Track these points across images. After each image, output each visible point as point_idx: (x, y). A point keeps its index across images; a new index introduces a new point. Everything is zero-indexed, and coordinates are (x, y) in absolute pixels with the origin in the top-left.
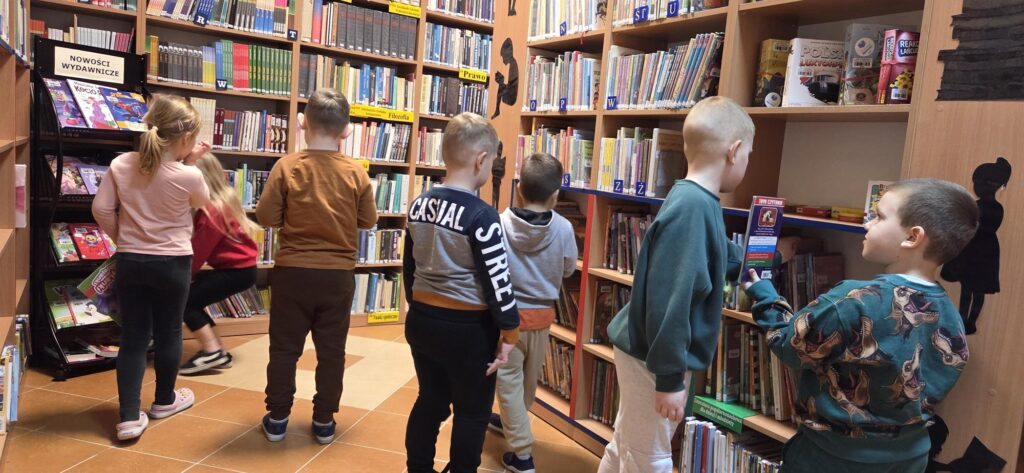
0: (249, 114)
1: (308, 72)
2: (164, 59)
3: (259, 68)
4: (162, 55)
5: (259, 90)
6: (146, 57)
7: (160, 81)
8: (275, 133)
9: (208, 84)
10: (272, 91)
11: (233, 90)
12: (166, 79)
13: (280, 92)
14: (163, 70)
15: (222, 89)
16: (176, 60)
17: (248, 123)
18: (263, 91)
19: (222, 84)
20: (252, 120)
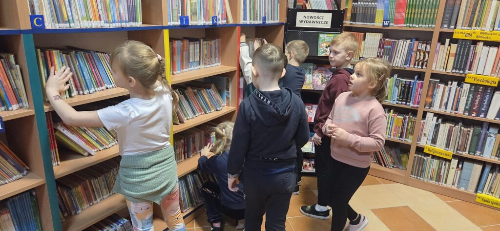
0: (401, 42)
1: (454, 7)
2: (354, 11)
3: (413, 10)
4: (354, 8)
5: (411, 25)
6: (345, 11)
7: (351, 24)
8: (420, 55)
9: (378, 24)
10: (420, 25)
11: (394, 26)
12: (354, 23)
13: (427, 26)
14: (354, 18)
15: (386, 26)
16: (361, 10)
17: (400, 48)
18: (414, 25)
19: (386, 24)
20: (403, 46)
